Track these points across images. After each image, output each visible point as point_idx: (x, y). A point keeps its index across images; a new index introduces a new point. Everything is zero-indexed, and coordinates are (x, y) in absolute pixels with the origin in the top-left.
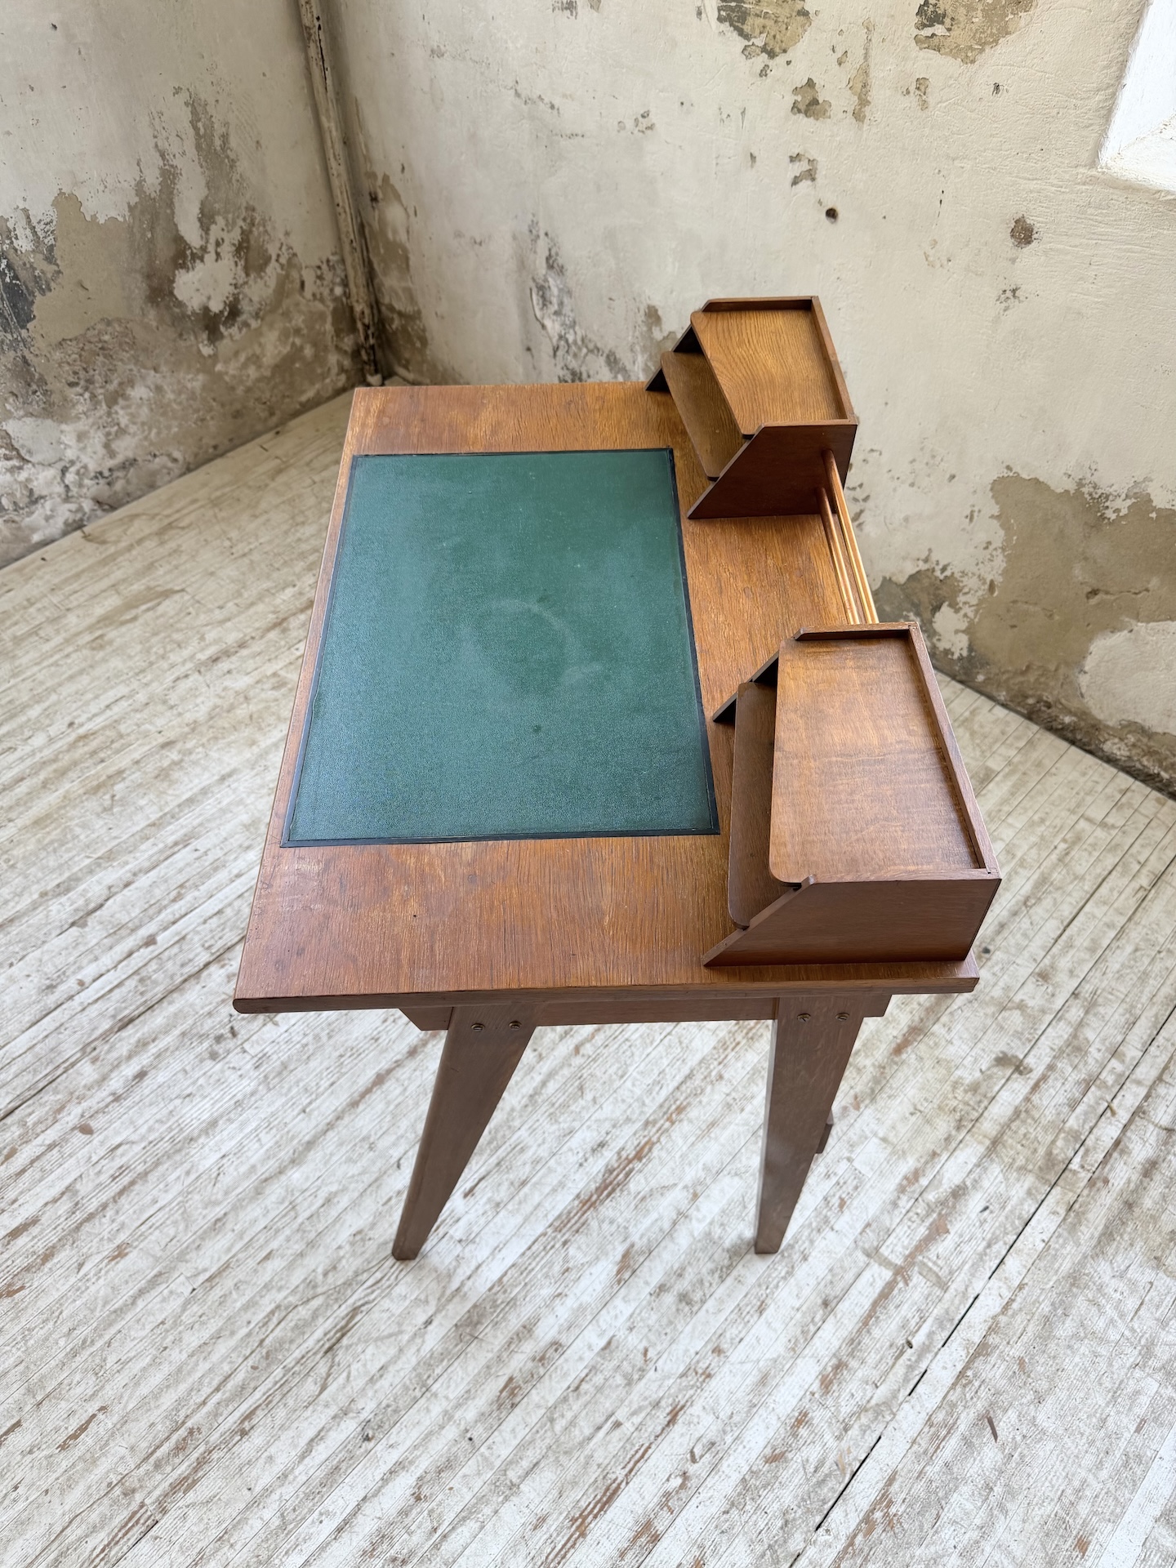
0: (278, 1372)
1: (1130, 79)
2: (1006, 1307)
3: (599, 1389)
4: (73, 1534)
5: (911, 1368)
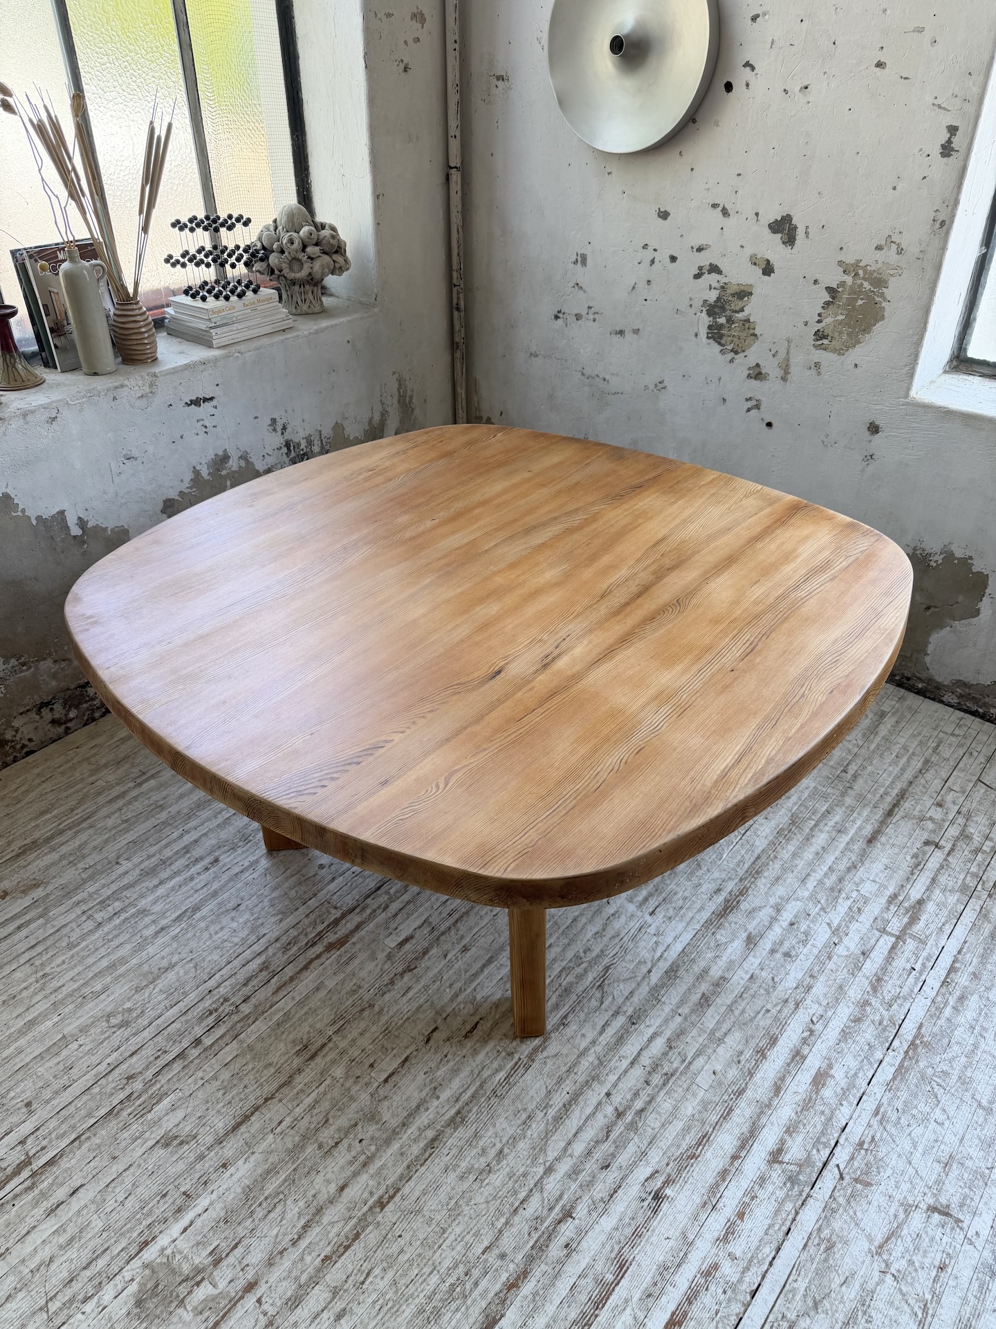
0: (574, 997)
1: (920, 361)
2: (959, 952)
3: (753, 996)
4: (486, 1073)
5: (917, 979)
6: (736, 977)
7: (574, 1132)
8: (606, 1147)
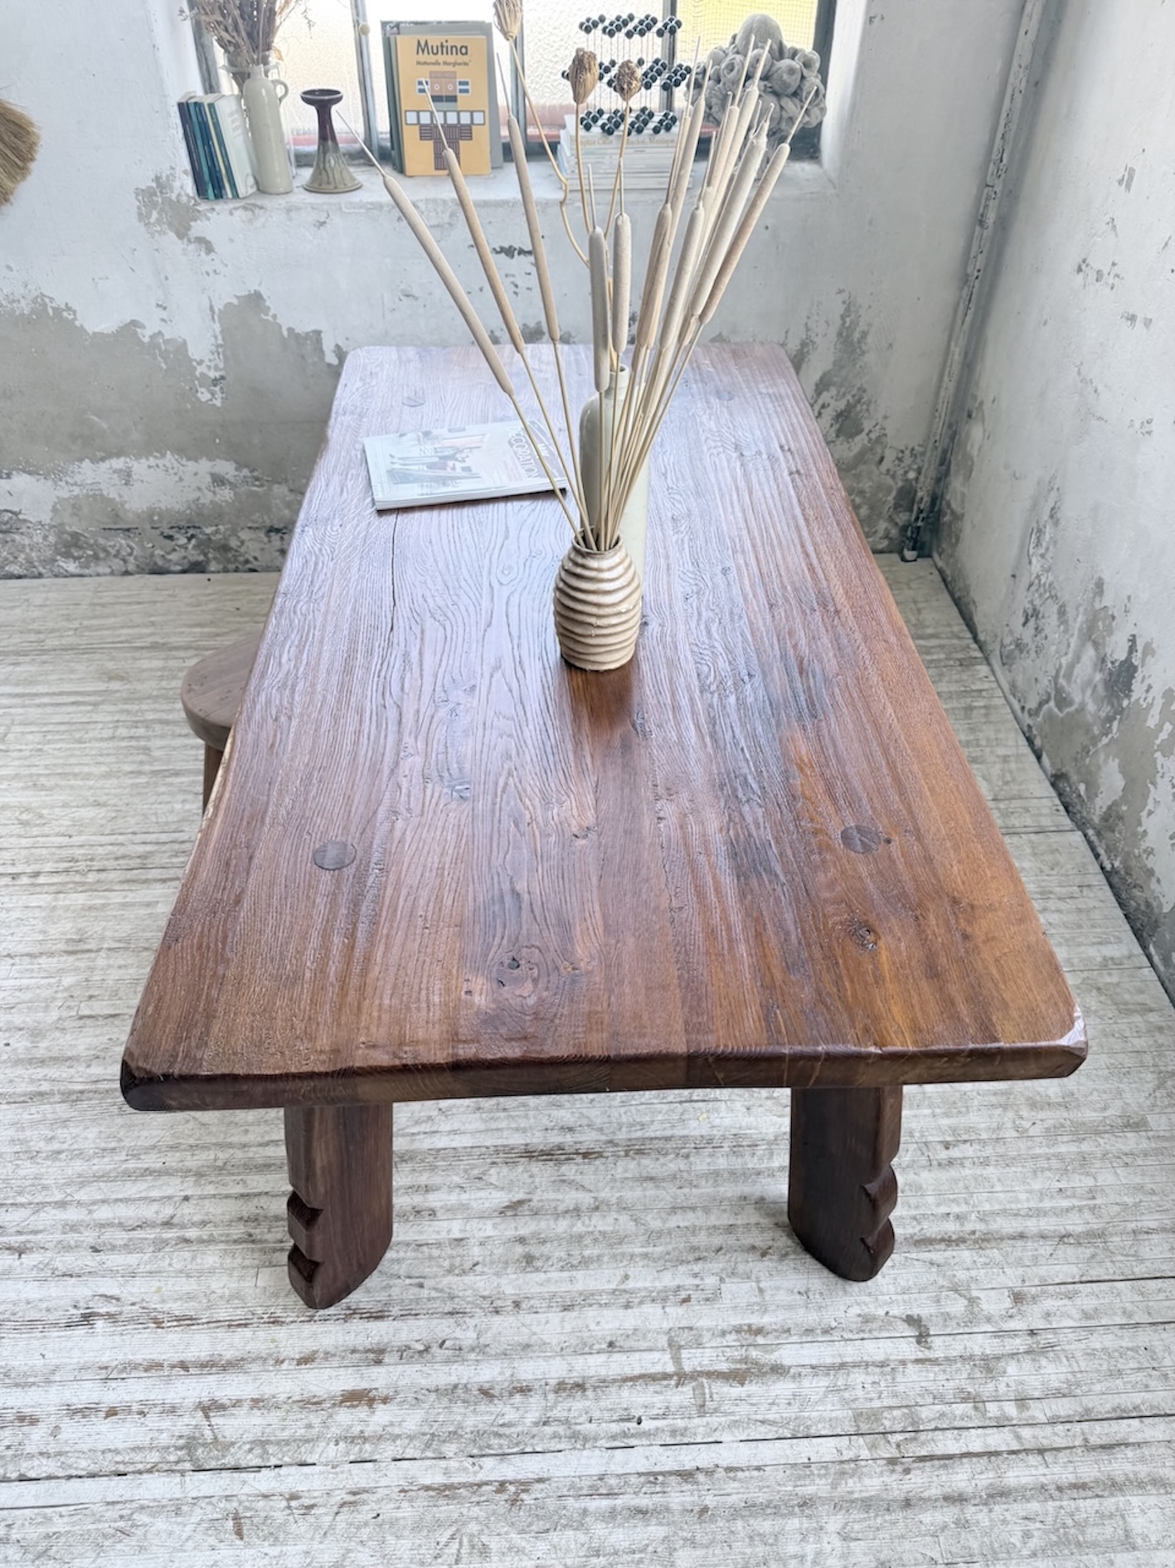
2: (729, 1469)
5: (625, 1435)
6: (445, 1224)
7: (120, 1196)
8: (120, 1237)
